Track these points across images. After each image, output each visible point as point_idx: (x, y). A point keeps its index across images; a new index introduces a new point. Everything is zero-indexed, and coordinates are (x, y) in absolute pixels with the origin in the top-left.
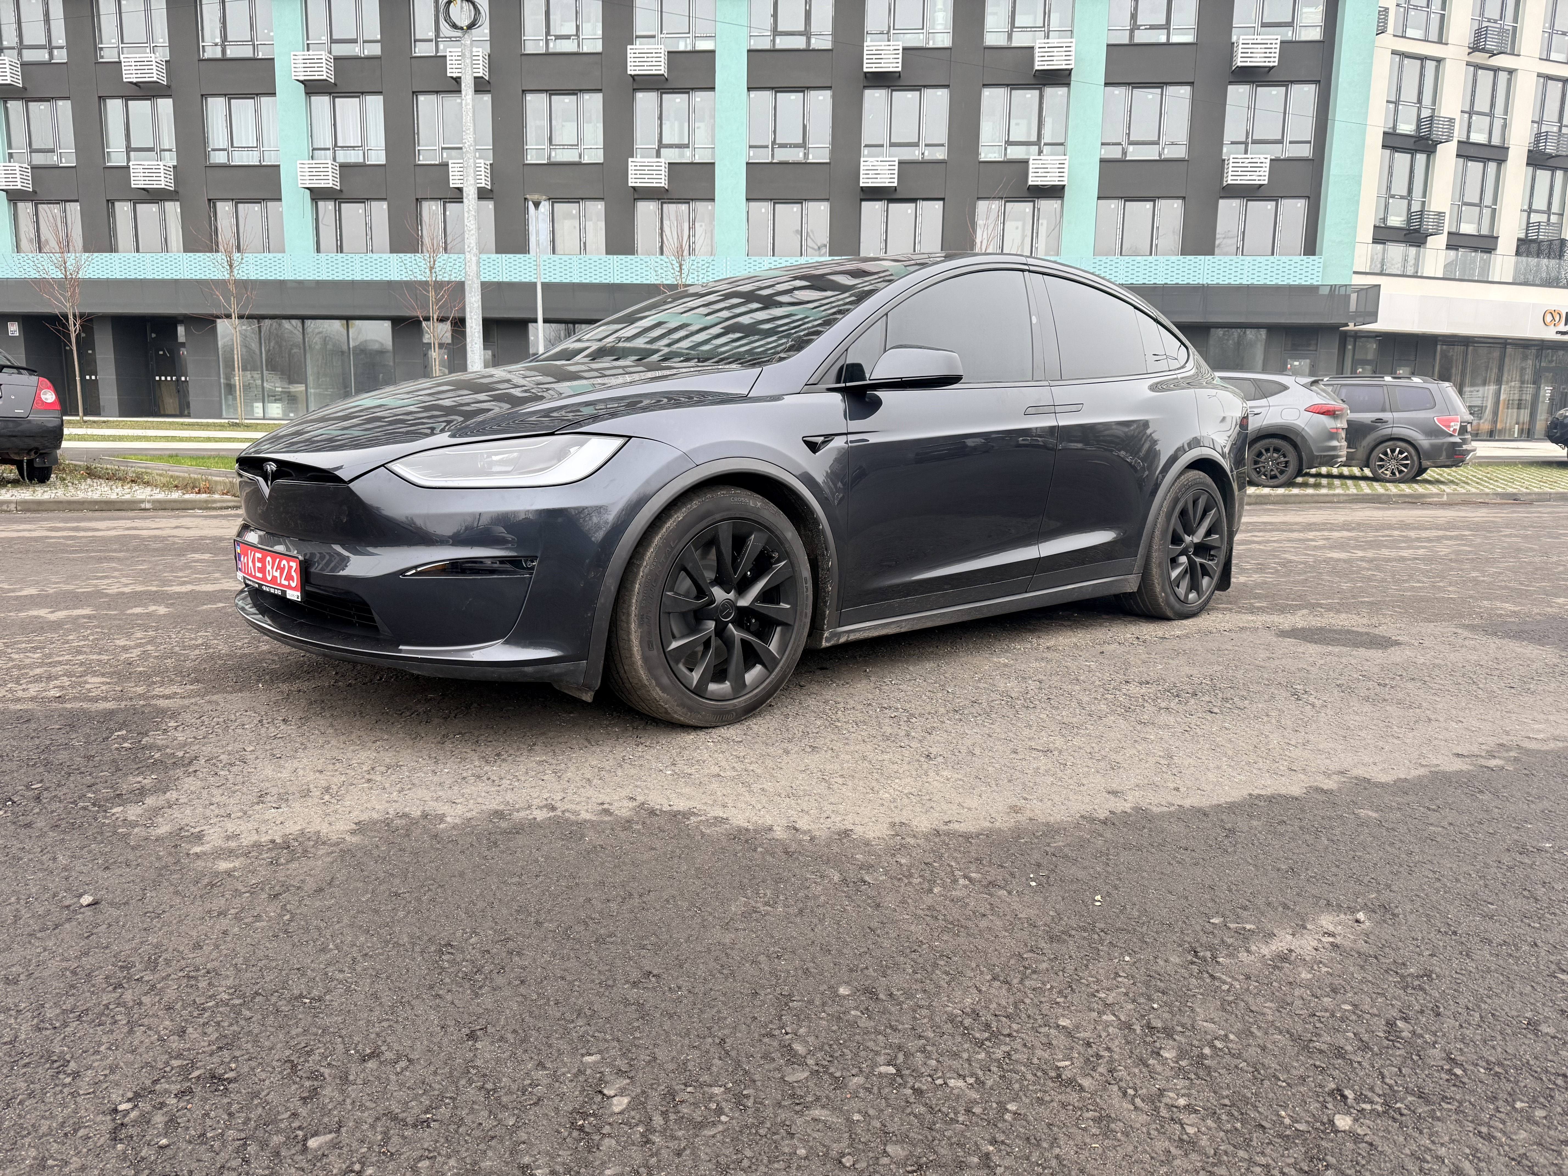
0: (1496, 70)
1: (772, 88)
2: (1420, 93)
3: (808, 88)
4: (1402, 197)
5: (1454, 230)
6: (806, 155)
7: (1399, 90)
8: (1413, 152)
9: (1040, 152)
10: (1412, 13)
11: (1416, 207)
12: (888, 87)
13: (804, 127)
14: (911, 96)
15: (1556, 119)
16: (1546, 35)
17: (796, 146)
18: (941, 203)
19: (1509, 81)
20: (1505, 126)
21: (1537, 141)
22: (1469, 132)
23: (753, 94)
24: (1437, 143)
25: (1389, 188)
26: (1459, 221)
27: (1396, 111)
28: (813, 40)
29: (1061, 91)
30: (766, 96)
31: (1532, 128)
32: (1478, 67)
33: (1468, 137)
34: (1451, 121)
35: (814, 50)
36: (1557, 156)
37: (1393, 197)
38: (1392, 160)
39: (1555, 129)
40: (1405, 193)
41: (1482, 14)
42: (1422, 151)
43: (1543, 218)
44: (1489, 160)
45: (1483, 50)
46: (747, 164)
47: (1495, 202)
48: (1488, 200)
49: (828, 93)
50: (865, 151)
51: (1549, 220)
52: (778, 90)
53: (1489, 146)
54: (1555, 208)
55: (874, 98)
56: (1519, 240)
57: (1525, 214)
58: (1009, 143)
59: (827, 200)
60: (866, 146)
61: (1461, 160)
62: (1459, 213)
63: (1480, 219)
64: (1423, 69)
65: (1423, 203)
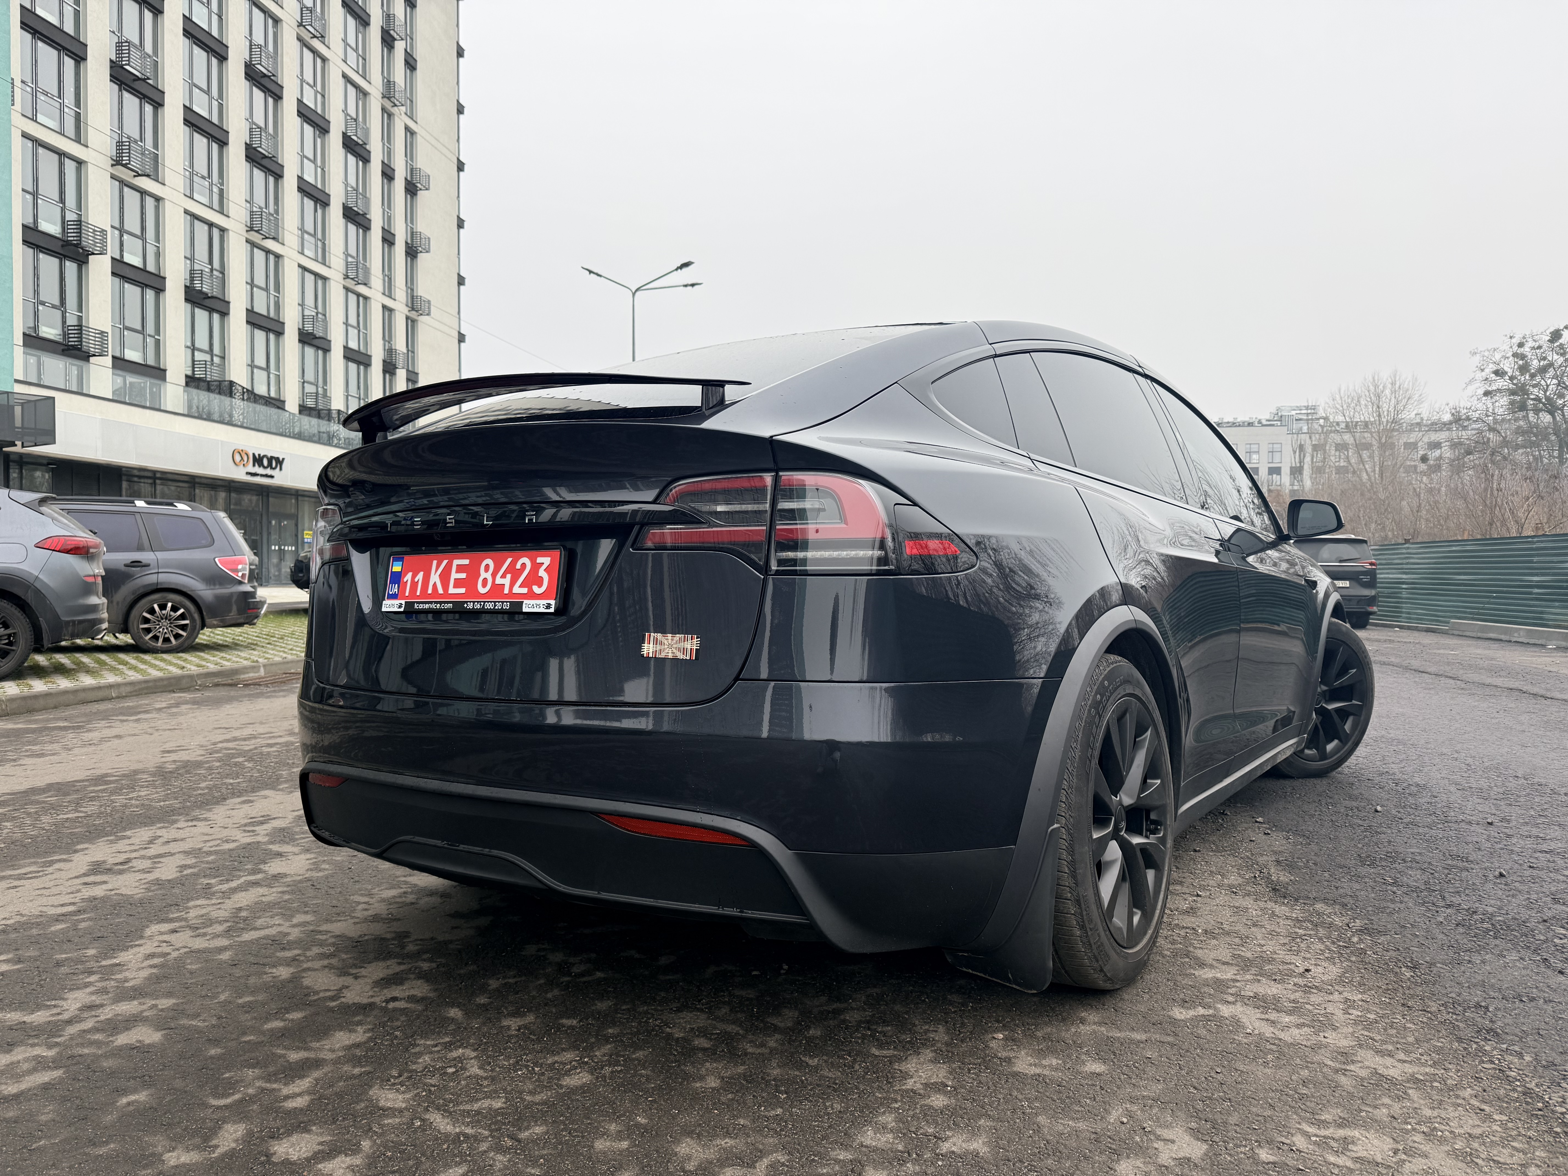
0: (142, 192)
2: (62, 192)
4: (54, 307)
5: (118, 354)
7: (36, 180)
8: (60, 256)
10: (41, 97)
11: (71, 321)
15: (206, 260)
16: (187, 173)
19: (157, 208)
20: (158, 254)
21: (192, 279)
22: (122, 251)
24: (89, 253)
25: (36, 292)
26: (123, 345)
27: (35, 205)
31: (186, 264)
32: (123, 183)
33: (122, 256)
34: (103, 232)
36: (212, 297)
37: (43, 303)
38: (36, 261)
39: (207, 269)
40: (57, 302)
41: (121, 128)
42: (73, 259)
43: (207, 357)
44: (147, 286)
45: (127, 167)
47: (157, 332)
48: (150, 329)
51: (212, 360)
53: (143, 271)
54: (217, 350)
56: (187, 376)
57: (189, 351)
61: (117, 280)
62: (122, 337)
63: (145, 347)
64: (61, 165)
65: (80, 318)
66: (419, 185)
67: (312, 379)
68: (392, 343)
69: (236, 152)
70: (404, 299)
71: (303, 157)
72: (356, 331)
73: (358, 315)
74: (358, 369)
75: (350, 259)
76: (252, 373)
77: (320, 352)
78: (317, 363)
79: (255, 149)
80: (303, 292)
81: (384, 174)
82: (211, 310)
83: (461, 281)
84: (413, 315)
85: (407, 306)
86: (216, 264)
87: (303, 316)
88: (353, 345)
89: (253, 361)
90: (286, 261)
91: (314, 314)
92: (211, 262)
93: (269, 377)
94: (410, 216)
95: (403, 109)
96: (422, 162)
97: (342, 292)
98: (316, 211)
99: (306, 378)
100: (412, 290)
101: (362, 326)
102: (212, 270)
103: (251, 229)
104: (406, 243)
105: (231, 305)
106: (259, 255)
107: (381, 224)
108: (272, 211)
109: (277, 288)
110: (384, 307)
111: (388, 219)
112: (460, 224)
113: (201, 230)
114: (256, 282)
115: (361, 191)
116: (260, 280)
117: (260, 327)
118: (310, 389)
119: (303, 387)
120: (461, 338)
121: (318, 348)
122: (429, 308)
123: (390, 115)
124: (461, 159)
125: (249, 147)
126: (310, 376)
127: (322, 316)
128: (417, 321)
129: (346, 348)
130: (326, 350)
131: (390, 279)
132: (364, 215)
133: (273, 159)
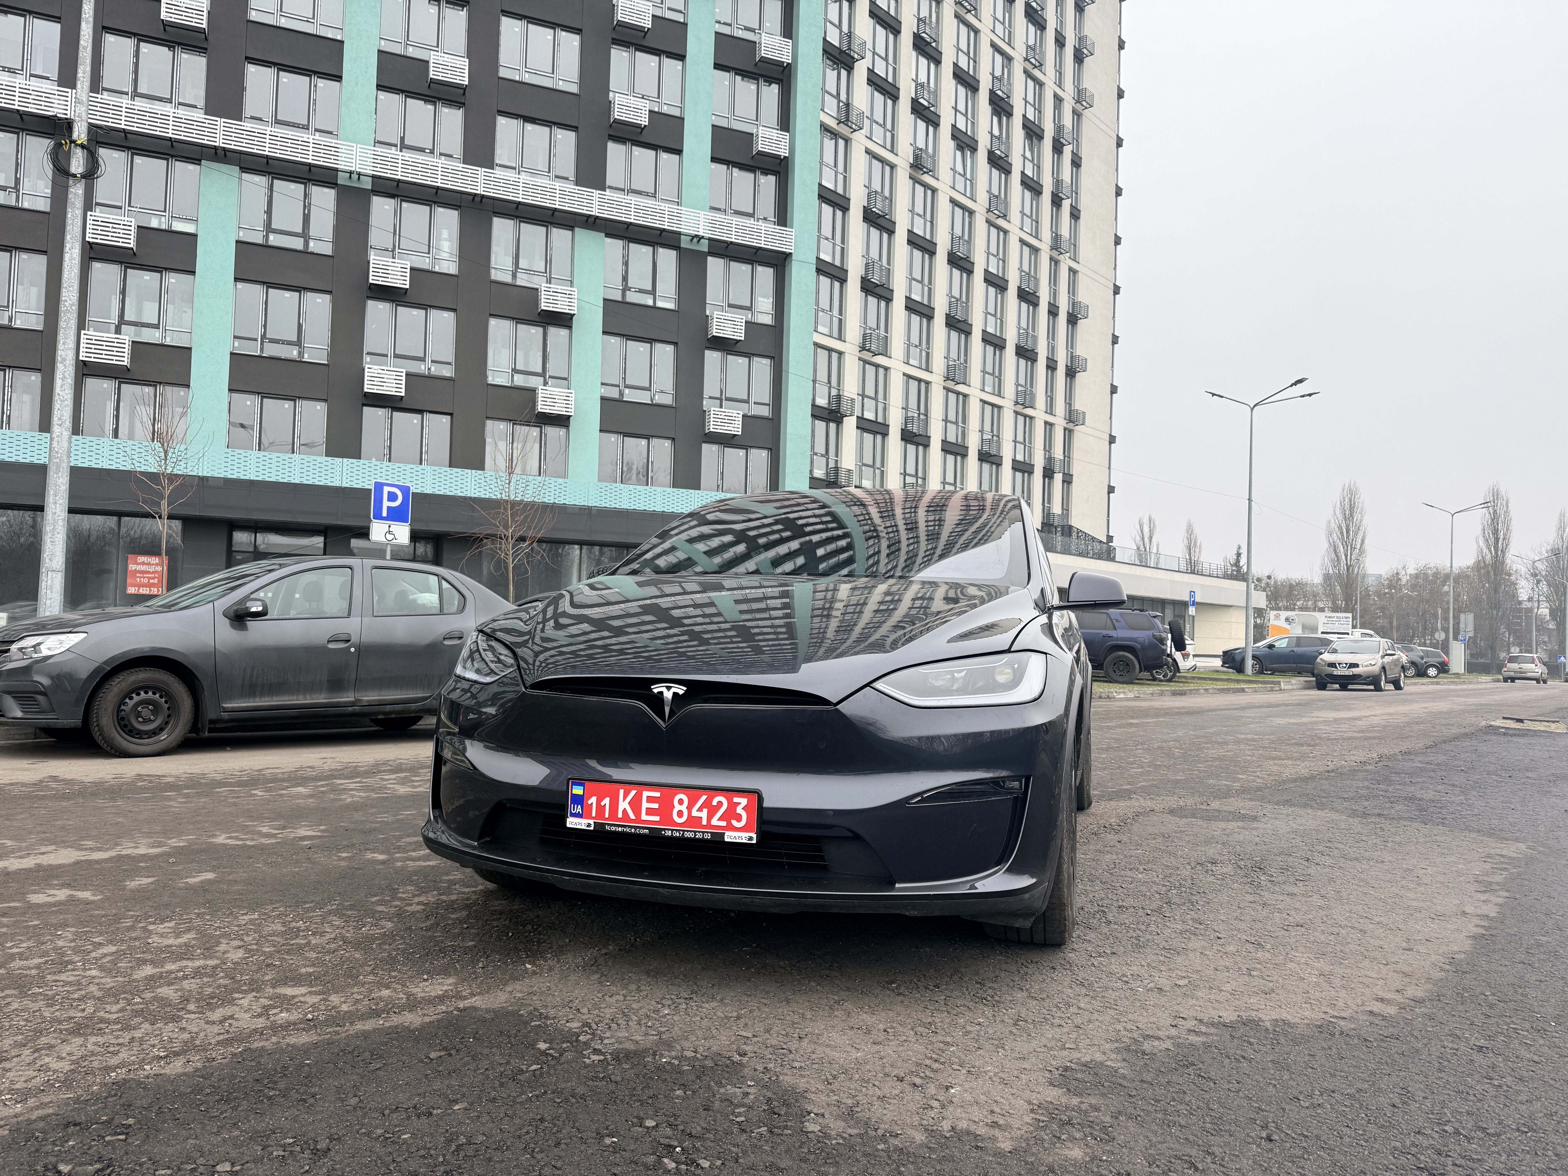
0: (877, 366)
1: (264, 283)
2: (829, 376)
3: (305, 289)
5: (857, 484)
6: (301, 354)
7: (815, 370)
8: (827, 420)
9: (545, 383)
10: (821, 314)
11: (832, 464)
12: (393, 301)
13: (300, 326)
14: (417, 314)
15: (916, 408)
16: (906, 346)
17: (289, 343)
18: (449, 417)
19: (886, 375)
20: (885, 409)
21: (906, 423)
22: (863, 410)
23: (240, 285)
24: (844, 416)
25: (813, 447)
26: (860, 477)
27: (814, 388)
28: (312, 244)
29: (563, 332)
30: (257, 290)
31: (902, 412)
32: (866, 362)
33: (863, 414)
34: (852, 400)
35: (312, 253)
36: (920, 435)
37: (816, 454)
38: (813, 426)
39: (916, 415)
40: (824, 452)
41: (865, 323)
42: (834, 421)
43: (913, 480)
44: (877, 433)
45: (869, 350)
46: (232, 354)
47: (883, 465)
48: (878, 463)
49: (327, 297)
50: (367, 359)
51: (917, 481)
52: (270, 285)
53: (875, 422)
54: (920, 474)
55: (377, 311)
57: (903, 476)
58: (515, 371)
59: (325, 400)
60: (368, 353)
61: (859, 431)
62: (861, 471)
63: (874, 477)
64: (830, 357)
65: (836, 461)
66: (1079, 316)
68: (1052, 452)
69: (939, 322)
70: (1063, 414)
71: (987, 313)
72: (1023, 446)
73: (1025, 433)
74: (1023, 476)
75: (1020, 388)
77: (994, 467)
78: (991, 476)
79: (953, 317)
80: (983, 421)
81: (1050, 312)
82: (917, 444)
83: (1114, 390)
84: (1070, 426)
85: (1065, 419)
86: (922, 410)
87: (982, 439)
88: (1020, 458)
89: (944, 479)
90: (971, 398)
91: (990, 437)
92: (919, 409)
94: (1071, 343)
95: (1068, 254)
96: (1082, 296)
97: (1012, 415)
98: (995, 354)
99: (983, 488)
100: (1070, 405)
101: (1027, 442)
102: (919, 414)
103: (947, 379)
104: (1067, 366)
105: (932, 439)
106: (952, 397)
107: (1045, 355)
108: (962, 361)
109: (964, 422)
110: (1046, 423)
111: (1052, 349)
112: (1115, 340)
113: (913, 384)
114: (949, 418)
115: (1030, 331)
116: (952, 417)
117: (951, 453)
120: (1112, 440)
121: (992, 463)
122: (1084, 418)
123: (1057, 262)
124: (1117, 284)
125: (948, 316)
126: (986, 487)
127: (997, 437)
128: (1073, 431)
129: (1014, 461)
130: (999, 465)
131: (1052, 399)
132: (1033, 350)
133: (965, 321)
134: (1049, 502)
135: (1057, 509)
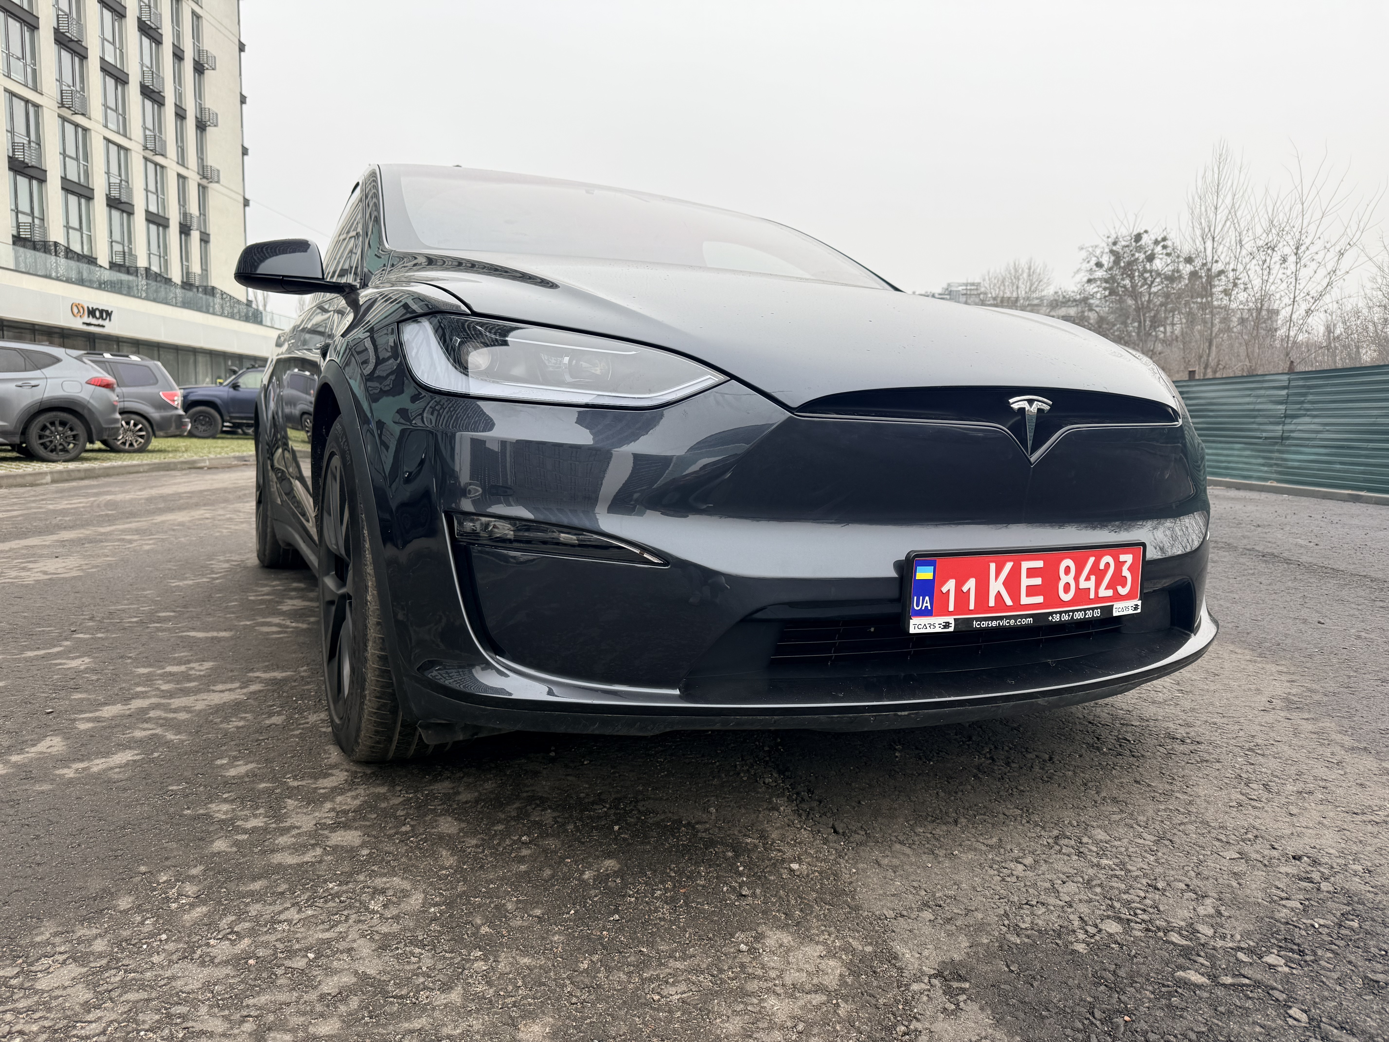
15: (25, 133)
16: (4, 55)
21: (14, 151)
31: (7, 136)
36: (33, 167)
39: (25, 142)
43: (29, 220)
51: (33, 222)
54: (36, 213)
56: (13, 236)
57: (14, 214)
66: (206, 65)
67: (119, 239)
68: (187, 207)
69: (46, 35)
70: (195, 169)
71: (104, 39)
72: (155, 197)
73: (156, 182)
74: (158, 230)
75: (148, 132)
76: (68, 233)
77: (125, 215)
78: (122, 224)
79: (63, 33)
80: (108, 162)
81: (175, 55)
82: (31, 178)
83: (245, 152)
84: (204, 182)
85: (198, 173)
86: (33, 137)
87: (109, 183)
88: (153, 209)
89: (68, 223)
90: (93, 134)
91: (119, 181)
92: (28, 135)
93: (82, 237)
94: (199, 93)
96: (208, 44)
97: (142, 161)
98: (116, 88)
99: (114, 238)
100: (202, 160)
101: (160, 192)
102: (29, 142)
103: (62, 105)
104: (196, 117)
105: (48, 173)
106: (69, 128)
107: (173, 101)
108: (78, 89)
109: (86, 158)
110: (179, 175)
111: (179, 95)
112: (243, 100)
114: (67, 153)
115: (155, 70)
116: (71, 151)
117: (73, 193)
118: (117, 248)
119: (112, 246)
120: (246, 203)
121: (123, 211)
122: (218, 176)
124: (242, 40)
125: (57, 31)
126: (117, 236)
127: (125, 183)
128: (207, 187)
129: (147, 211)
130: (130, 214)
131: (183, 150)
132: (159, 93)
133: (79, 42)
134: (187, 260)
135: (196, 268)
